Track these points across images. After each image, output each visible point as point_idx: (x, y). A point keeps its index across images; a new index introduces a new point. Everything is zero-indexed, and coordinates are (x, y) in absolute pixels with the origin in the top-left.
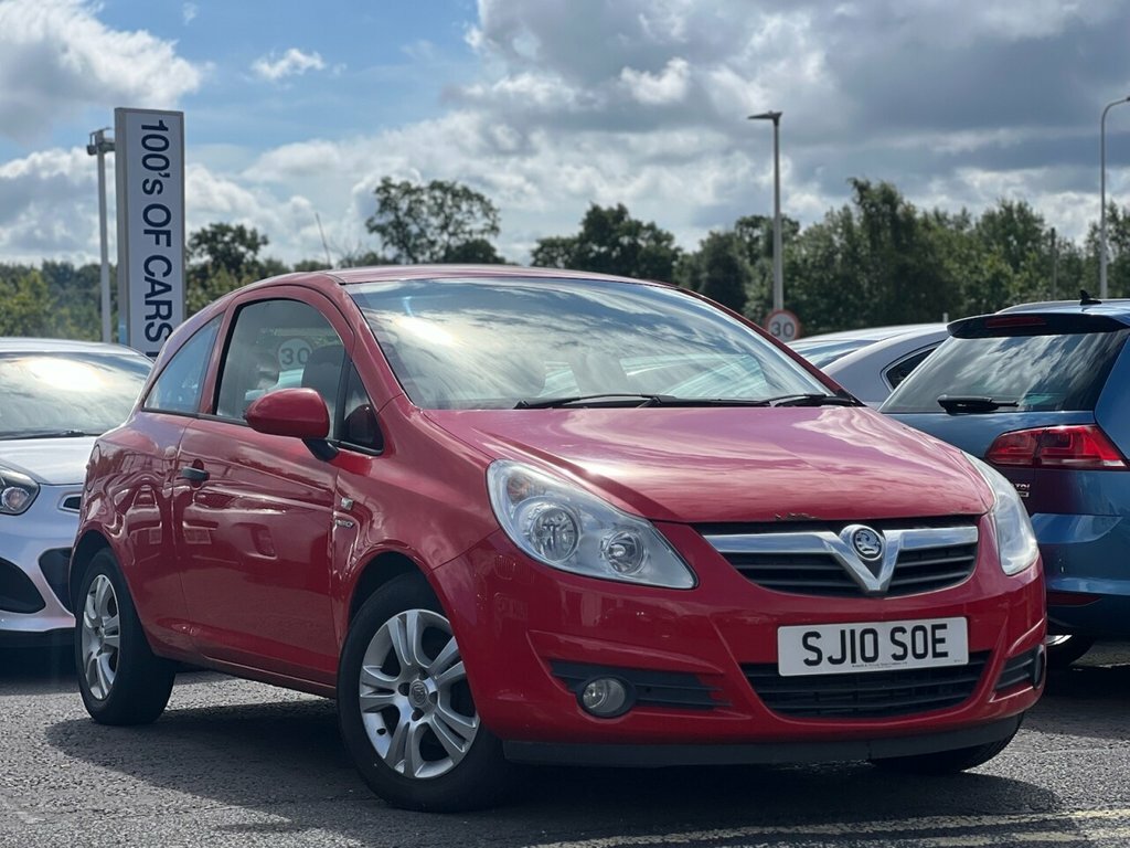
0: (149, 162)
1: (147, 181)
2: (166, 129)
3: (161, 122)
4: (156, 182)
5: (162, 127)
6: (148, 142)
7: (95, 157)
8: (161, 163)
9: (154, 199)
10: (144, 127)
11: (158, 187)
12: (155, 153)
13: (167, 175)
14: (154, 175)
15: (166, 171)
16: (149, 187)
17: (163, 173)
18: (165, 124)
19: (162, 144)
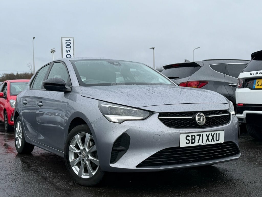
0: (67, 47)
1: (67, 50)
2: (70, 41)
3: (69, 40)
4: (68, 50)
6: (67, 43)
8: (69, 47)
9: (68, 53)
10: (66, 40)
11: (69, 51)
12: (68, 45)
13: (71, 49)
14: (68, 49)
15: (70, 48)
18: (70, 40)
19: (69, 43)
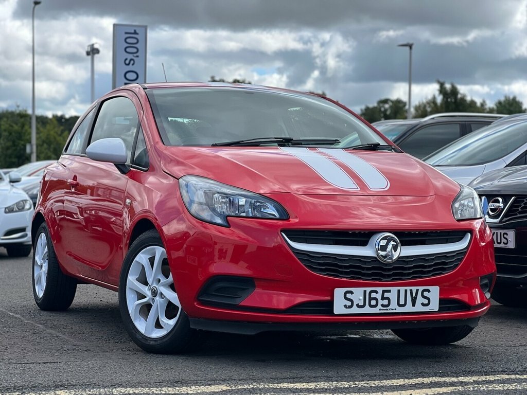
0: (128, 50)
1: (126, 59)
2: (137, 34)
3: (135, 31)
4: (131, 60)
5: (135, 33)
7: (90, 57)
8: (135, 50)
9: (130, 68)
10: (126, 33)
11: (132, 62)
12: (131, 45)
13: (137, 56)
14: (130, 57)
15: (137, 54)
16: (127, 62)
17: (135, 55)
18: (137, 31)
19: (135, 41)
